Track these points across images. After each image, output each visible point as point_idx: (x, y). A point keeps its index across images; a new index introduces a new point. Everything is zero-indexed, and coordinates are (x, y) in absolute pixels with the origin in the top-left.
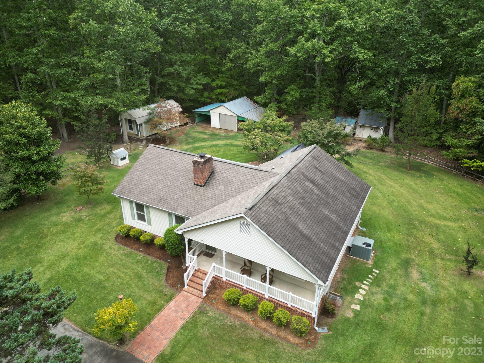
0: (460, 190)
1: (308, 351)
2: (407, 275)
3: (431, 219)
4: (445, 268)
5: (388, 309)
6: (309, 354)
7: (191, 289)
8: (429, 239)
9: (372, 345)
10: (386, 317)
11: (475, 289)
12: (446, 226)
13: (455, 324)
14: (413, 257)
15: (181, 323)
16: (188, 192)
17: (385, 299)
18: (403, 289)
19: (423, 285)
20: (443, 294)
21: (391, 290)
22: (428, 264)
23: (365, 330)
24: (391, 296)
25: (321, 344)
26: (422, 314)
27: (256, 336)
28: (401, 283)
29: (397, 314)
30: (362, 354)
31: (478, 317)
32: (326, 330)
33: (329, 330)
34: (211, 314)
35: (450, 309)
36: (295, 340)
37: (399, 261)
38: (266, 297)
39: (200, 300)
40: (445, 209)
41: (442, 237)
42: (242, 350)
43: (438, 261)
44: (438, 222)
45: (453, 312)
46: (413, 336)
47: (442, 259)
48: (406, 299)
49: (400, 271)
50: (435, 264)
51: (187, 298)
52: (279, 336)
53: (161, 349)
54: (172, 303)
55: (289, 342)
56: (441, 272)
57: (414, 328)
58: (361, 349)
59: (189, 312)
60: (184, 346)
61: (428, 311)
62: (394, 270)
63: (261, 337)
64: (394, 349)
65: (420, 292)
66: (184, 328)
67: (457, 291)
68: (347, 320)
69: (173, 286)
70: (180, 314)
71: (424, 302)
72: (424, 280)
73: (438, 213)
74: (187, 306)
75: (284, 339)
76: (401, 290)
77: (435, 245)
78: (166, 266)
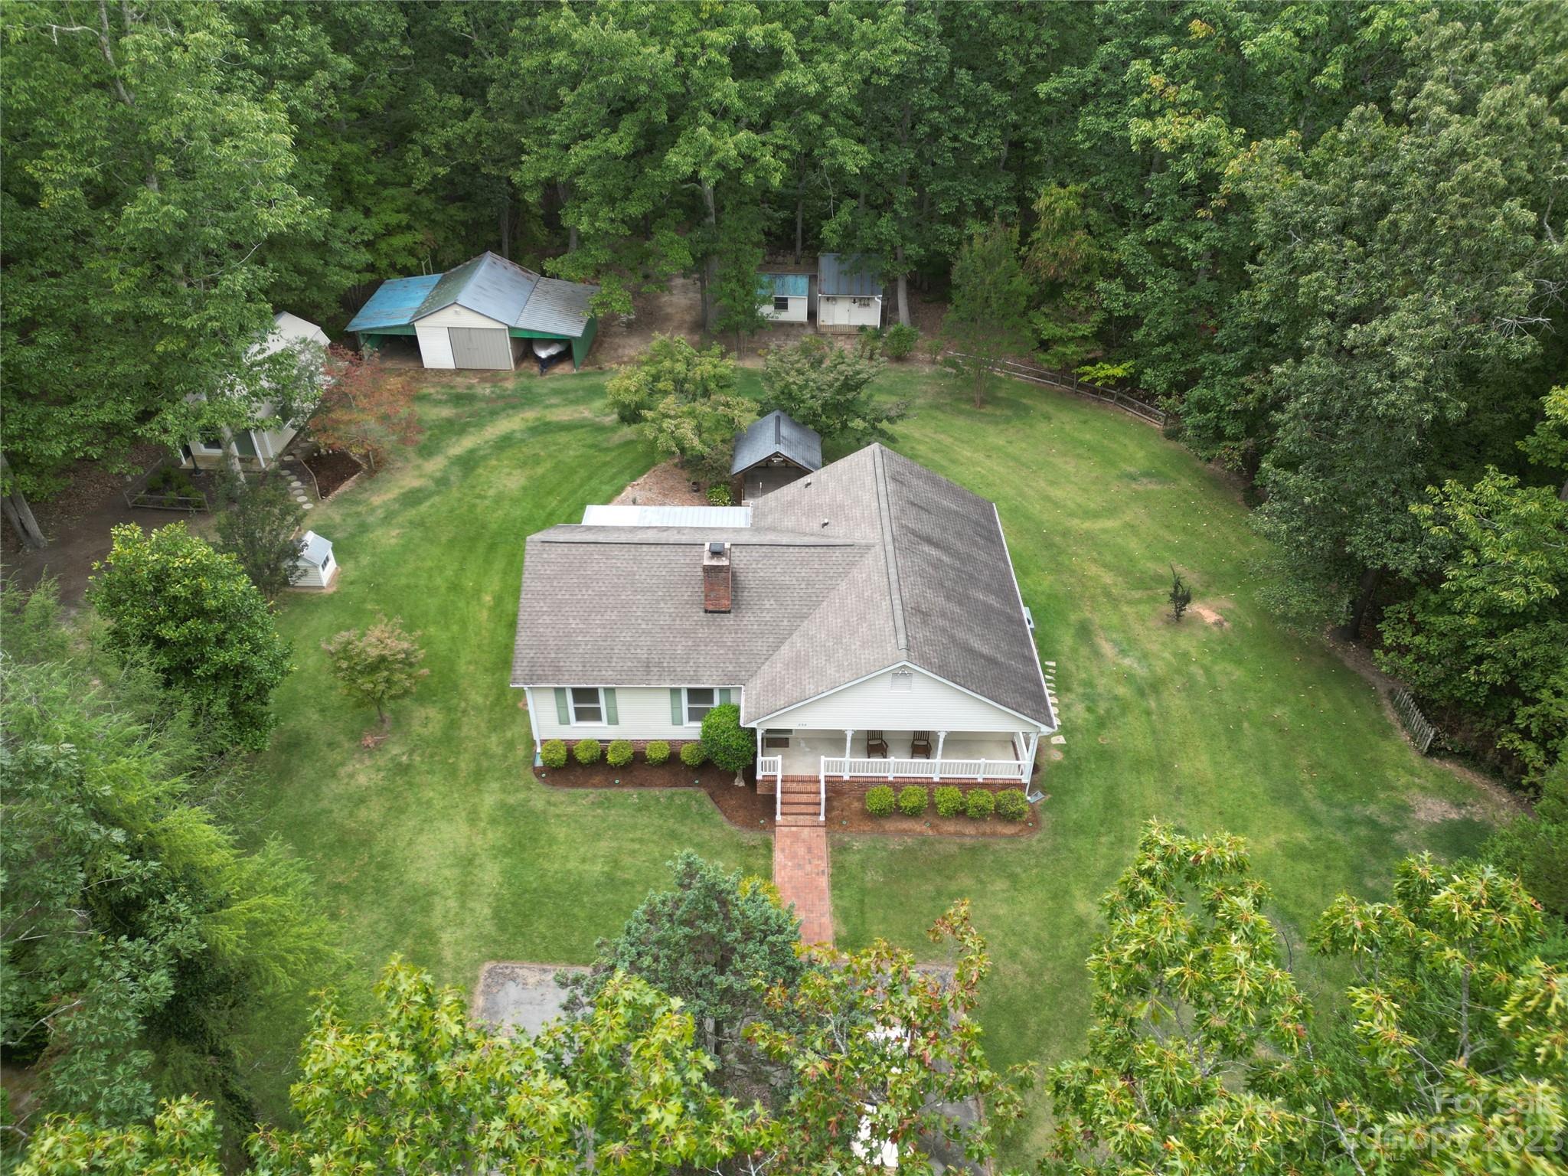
0: (1088, 437)
1: (1037, 837)
2: (1097, 654)
3: (1075, 523)
4: (1141, 619)
5: (1101, 724)
6: (1040, 841)
7: (790, 818)
8: (1093, 570)
9: (1111, 789)
10: (1106, 738)
11: (1195, 643)
12: (1105, 531)
13: (1194, 710)
14: (1088, 615)
15: (824, 882)
17: (1089, 709)
18: (1104, 681)
19: (1127, 662)
20: (1160, 669)
21: (1088, 690)
22: (1115, 620)
23: (1090, 772)
24: (1093, 701)
25: (1047, 819)
26: (1148, 713)
27: (953, 849)
28: (1095, 672)
29: (1118, 728)
30: (1106, 809)
31: (1215, 688)
32: (1040, 795)
33: (1044, 793)
34: (856, 845)
35: (1179, 690)
36: (1010, 830)
37: (1072, 631)
38: (936, 779)
39: (822, 831)
40: (1085, 490)
41: (1109, 558)
42: (950, 878)
43: (1125, 609)
44: (1087, 525)
45: (1184, 694)
46: (1154, 754)
47: (1129, 603)
48: (1116, 698)
49: (1084, 651)
50: (1123, 617)
51: (796, 837)
52: (984, 834)
53: (830, 932)
54: (778, 857)
55: (1004, 836)
56: (1138, 628)
57: (1149, 741)
58: (1100, 801)
59: (820, 858)
60: (862, 912)
61: (1153, 704)
62: (1074, 650)
63: (961, 846)
64: (1141, 783)
65: (1128, 678)
66: (835, 886)
67: (1175, 654)
68: (1058, 766)
69: (750, 824)
70: (808, 868)
71: (1142, 693)
72: (1123, 652)
73: (1080, 506)
74: (809, 850)
75: (994, 834)
76: (1102, 683)
77: (1108, 578)
78: (702, 794)
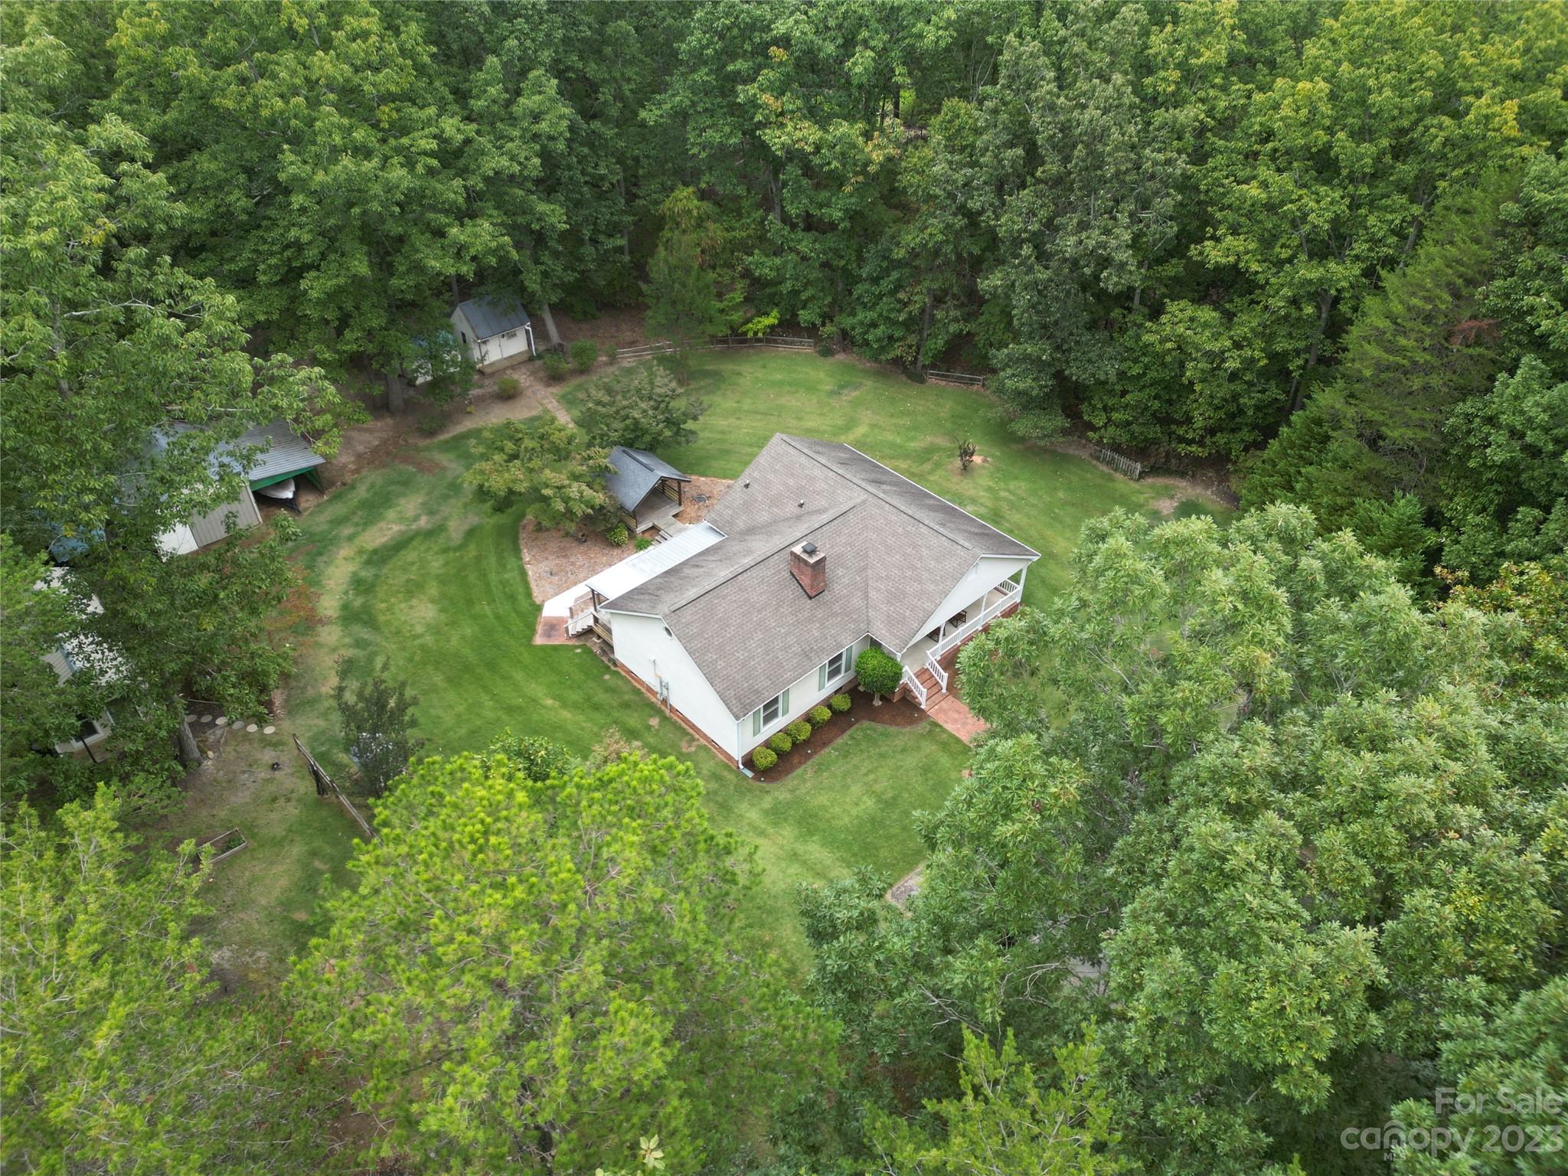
7: (931, 701)
13: (1029, 517)
16: (820, 613)
39: (951, 698)
51: (943, 711)
69: (912, 721)
78: (866, 724)
